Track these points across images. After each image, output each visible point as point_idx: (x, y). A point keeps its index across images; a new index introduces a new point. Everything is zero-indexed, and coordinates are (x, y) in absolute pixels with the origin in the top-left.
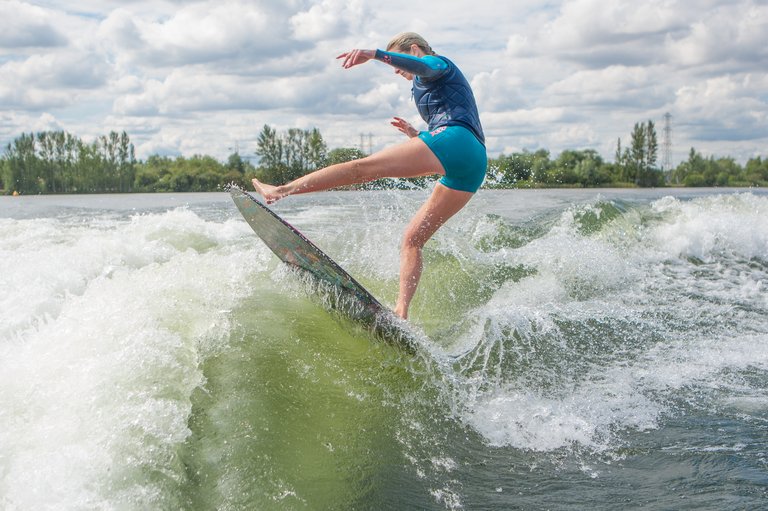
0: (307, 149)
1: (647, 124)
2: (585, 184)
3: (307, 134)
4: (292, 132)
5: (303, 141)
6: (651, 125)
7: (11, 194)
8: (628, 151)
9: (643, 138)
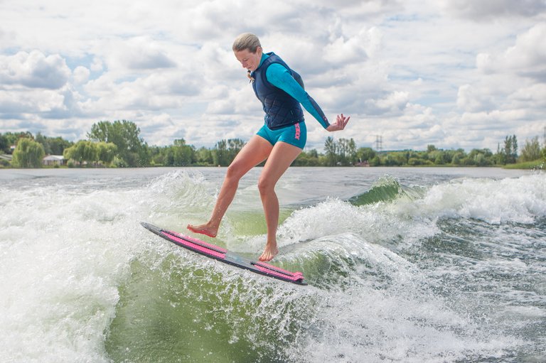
0: (347, 148)
1: (512, 137)
2: (478, 165)
3: (347, 141)
4: (340, 140)
5: (346, 145)
6: (515, 137)
7: (217, 166)
8: (502, 150)
9: (511, 142)
